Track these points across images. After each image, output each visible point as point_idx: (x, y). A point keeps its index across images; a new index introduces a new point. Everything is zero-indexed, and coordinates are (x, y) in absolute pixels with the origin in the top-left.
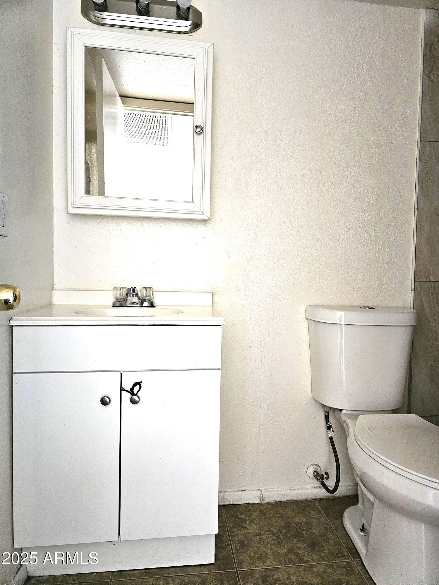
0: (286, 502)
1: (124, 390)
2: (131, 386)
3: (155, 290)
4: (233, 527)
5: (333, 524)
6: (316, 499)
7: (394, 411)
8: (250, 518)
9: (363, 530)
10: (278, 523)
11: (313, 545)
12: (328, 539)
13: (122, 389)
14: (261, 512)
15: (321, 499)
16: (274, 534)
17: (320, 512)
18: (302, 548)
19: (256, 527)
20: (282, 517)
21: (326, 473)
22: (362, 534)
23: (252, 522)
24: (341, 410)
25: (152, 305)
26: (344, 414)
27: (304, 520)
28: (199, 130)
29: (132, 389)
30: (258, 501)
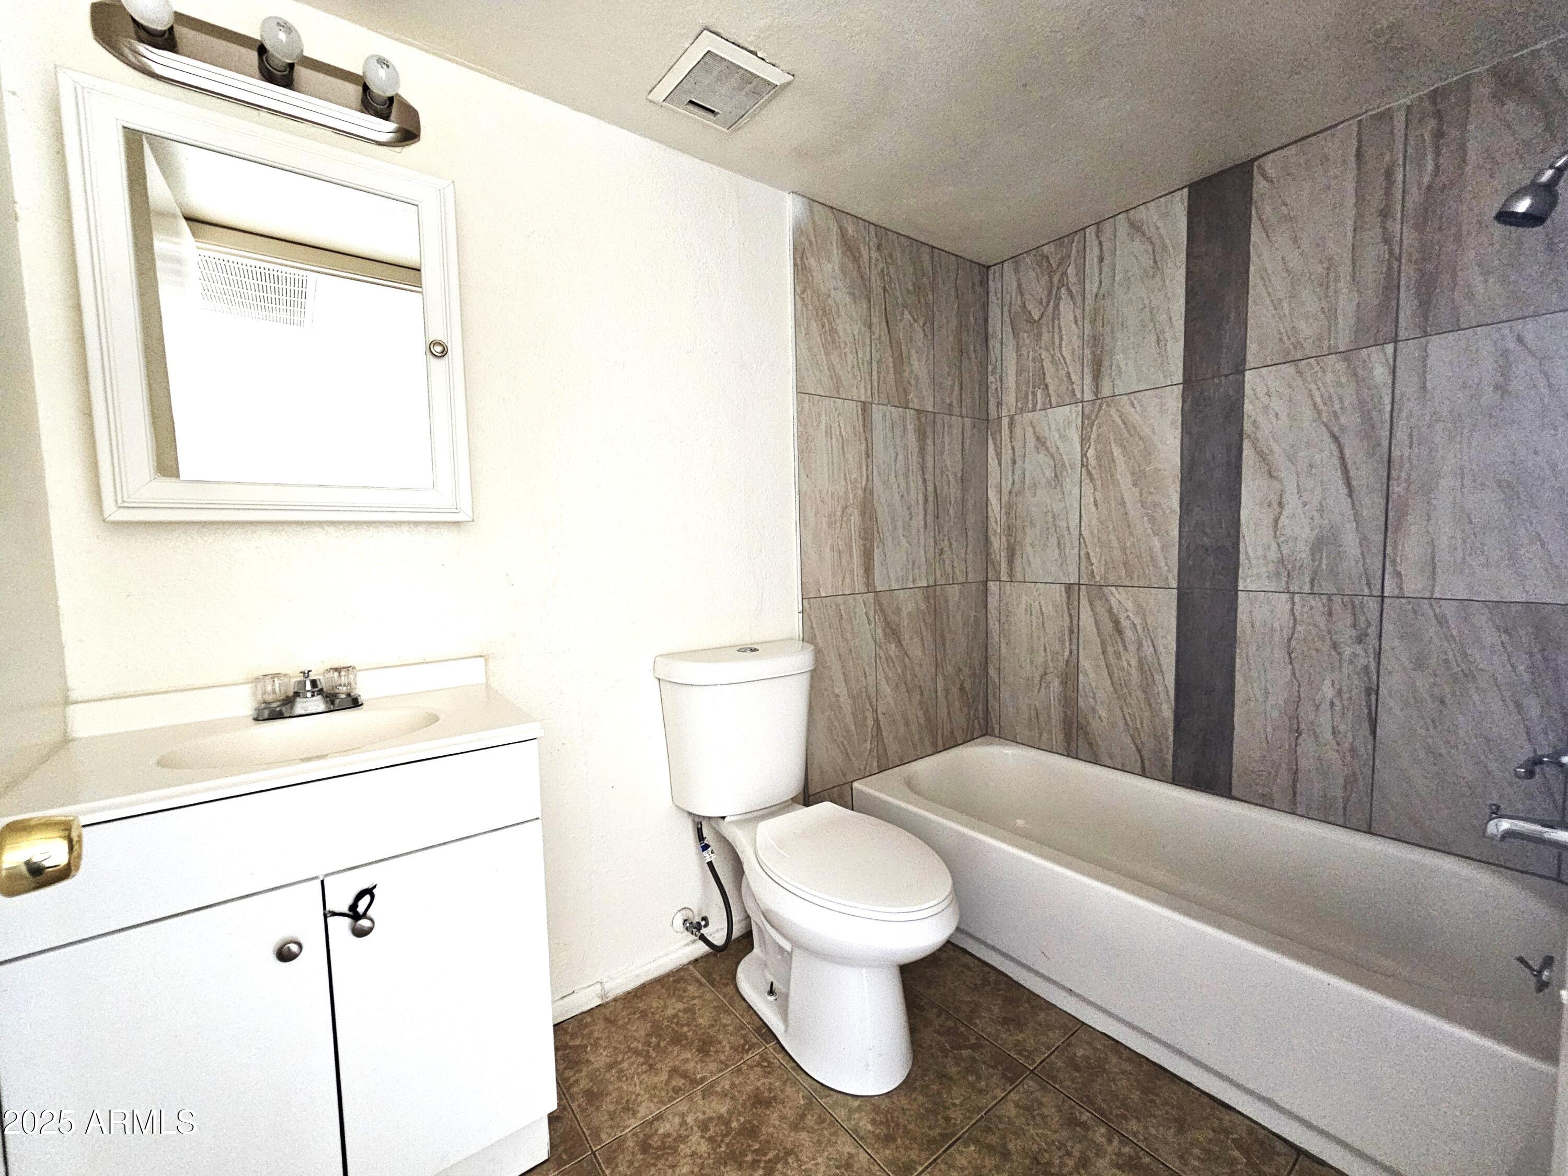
0: (643, 986)
1: (334, 914)
2: (350, 901)
3: (357, 668)
4: (565, 1069)
5: (725, 996)
6: (690, 963)
7: (794, 801)
8: (592, 1041)
9: (771, 992)
10: (639, 1030)
11: (705, 1047)
12: (725, 1026)
13: (328, 914)
14: (607, 1020)
15: (696, 960)
16: (637, 1053)
17: (701, 984)
18: (688, 1058)
19: (605, 1053)
20: (644, 1014)
21: (704, 919)
22: (771, 998)
23: (596, 1045)
24: (724, 818)
25: (355, 703)
26: (731, 822)
27: (680, 1006)
28: (438, 349)
29: (353, 907)
30: (598, 1002)
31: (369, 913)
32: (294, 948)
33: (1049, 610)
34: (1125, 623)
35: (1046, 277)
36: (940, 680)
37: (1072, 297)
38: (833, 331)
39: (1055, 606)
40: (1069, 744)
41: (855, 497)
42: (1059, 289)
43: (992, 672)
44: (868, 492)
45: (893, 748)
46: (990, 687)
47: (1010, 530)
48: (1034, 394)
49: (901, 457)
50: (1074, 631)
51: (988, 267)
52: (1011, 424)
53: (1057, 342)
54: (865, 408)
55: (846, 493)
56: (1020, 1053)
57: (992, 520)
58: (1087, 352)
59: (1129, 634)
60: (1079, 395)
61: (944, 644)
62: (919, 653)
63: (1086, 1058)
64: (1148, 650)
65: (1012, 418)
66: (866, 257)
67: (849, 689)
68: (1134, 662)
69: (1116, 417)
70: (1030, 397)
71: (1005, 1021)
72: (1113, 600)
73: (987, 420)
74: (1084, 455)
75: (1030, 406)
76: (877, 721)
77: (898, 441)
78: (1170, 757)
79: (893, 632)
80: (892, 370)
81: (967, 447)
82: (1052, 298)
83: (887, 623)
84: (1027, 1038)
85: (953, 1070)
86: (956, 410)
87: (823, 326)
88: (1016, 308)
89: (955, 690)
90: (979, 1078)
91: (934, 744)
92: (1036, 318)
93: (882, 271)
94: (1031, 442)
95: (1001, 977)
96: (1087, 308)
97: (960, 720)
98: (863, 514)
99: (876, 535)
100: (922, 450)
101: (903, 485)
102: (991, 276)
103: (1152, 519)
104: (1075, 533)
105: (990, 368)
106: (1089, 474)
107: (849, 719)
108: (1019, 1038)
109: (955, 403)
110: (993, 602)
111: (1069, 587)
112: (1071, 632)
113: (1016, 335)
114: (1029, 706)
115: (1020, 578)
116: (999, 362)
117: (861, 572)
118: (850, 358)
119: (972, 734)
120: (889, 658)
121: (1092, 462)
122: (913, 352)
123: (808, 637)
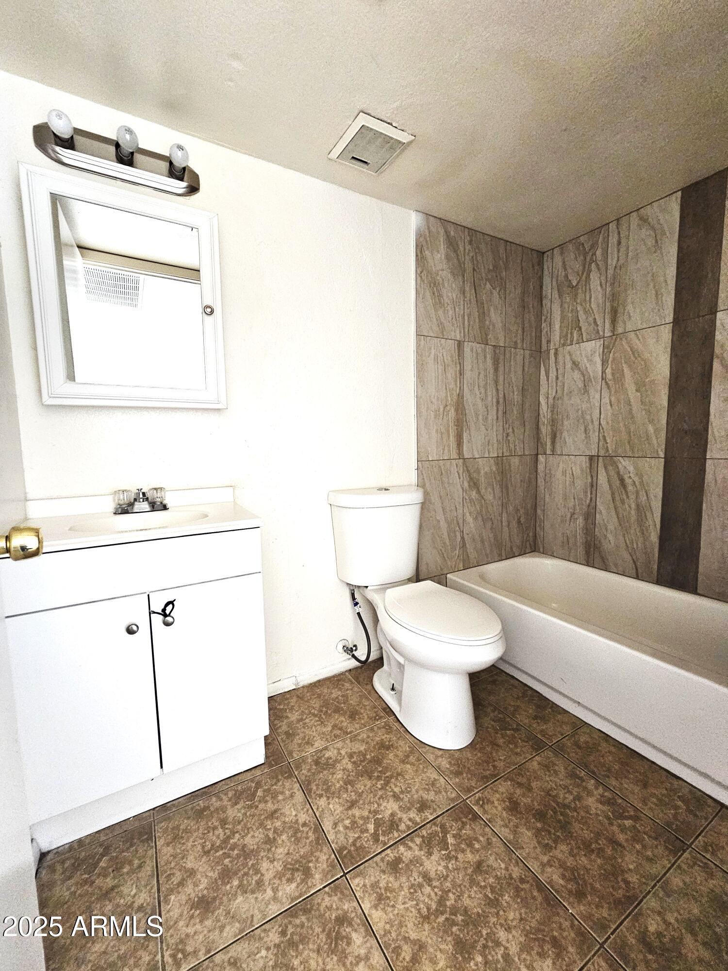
0: (319, 681)
1: (154, 613)
2: (163, 607)
3: (167, 489)
4: (275, 720)
5: (366, 690)
6: (346, 671)
7: (410, 580)
8: (289, 707)
9: (393, 689)
10: (316, 704)
11: (353, 715)
12: (365, 706)
13: (151, 613)
14: (298, 697)
15: (350, 670)
16: (315, 715)
17: (352, 683)
18: (344, 720)
19: (297, 713)
20: (319, 696)
21: (355, 646)
22: (393, 693)
23: (292, 709)
24: (367, 587)
25: (165, 508)
26: (370, 590)
27: (339, 693)
28: (209, 310)
29: (164, 610)
30: (294, 687)
31: (171, 614)
32: (135, 628)
33: (577, 471)
34: (628, 481)
35: (582, 257)
36: (505, 515)
37: (599, 269)
38: (440, 296)
39: (582, 470)
40: (588, 557)
41: (452, 400)
42: (590, 264)
43: (539, 512)
44: (461, 396)
45: (473, 555)
46: (538, 520)
47: (553, 422)
48: (572, 333)
49: (482, 376)
50: (593, 486)
51: (544, 253)
52: (556, 354)
53: (588, 299)
54: (460, 345)
55: (447, 396)
56: (544, 736)
57: (542, 416)
58: (608, 304)
59: (630, 488)
60: (601, 333)
61: (508, 494)
62: (491, 497)
63: (587, 742)
64: (643, 498)
65: (556, 350)
66: (462, 249)
67: (446, 519)
68: (633, 506)
69: (626, 347)
70: (569, 335)
71: (536, 717)
72: (620, 466)
73: (541, 352)
74: (603, 372)
75: (569, 341)
76: (463, 538)
77: (481, 365)
78: (656, 567)
79: (474, 484)
80: (477, 321)
81: (526, 369)
82: (586, 271)
83: (471, 479)
84: (549, 727)
85: (501, 741)
86: (519, 346)
87: (434, 294)
88: (561, 278)
89: (514, 524)
90: (516, 747)
91: (500, 555)
92: (574, 284)
93: (473, 257)
94: (569, 365)
95: (535, 694)
96: (609, 276)
97: (517, 541)
98: (457, 410)
99: (465, 423)
100: (496, 370)
101: (483, 392)
102: (545, 259)
103: (649, 412)
104: (596, 423)
105: (543, 318)
106: (606, 383)
107: (445, 536)
108: (544, 728)
109: (519, 341)
110: (541, 467)
111: (591, 458)
112: (592, 486)
113: (560, 296)
114: (563, 534)
115: (559, 453)
116: (549, 315)
117: (455, 446)
118: (451, 313)
119: (525, 551)
120: (471, 500)
121: (609, 376)
122: (492, 309)
123: (421, 485)
